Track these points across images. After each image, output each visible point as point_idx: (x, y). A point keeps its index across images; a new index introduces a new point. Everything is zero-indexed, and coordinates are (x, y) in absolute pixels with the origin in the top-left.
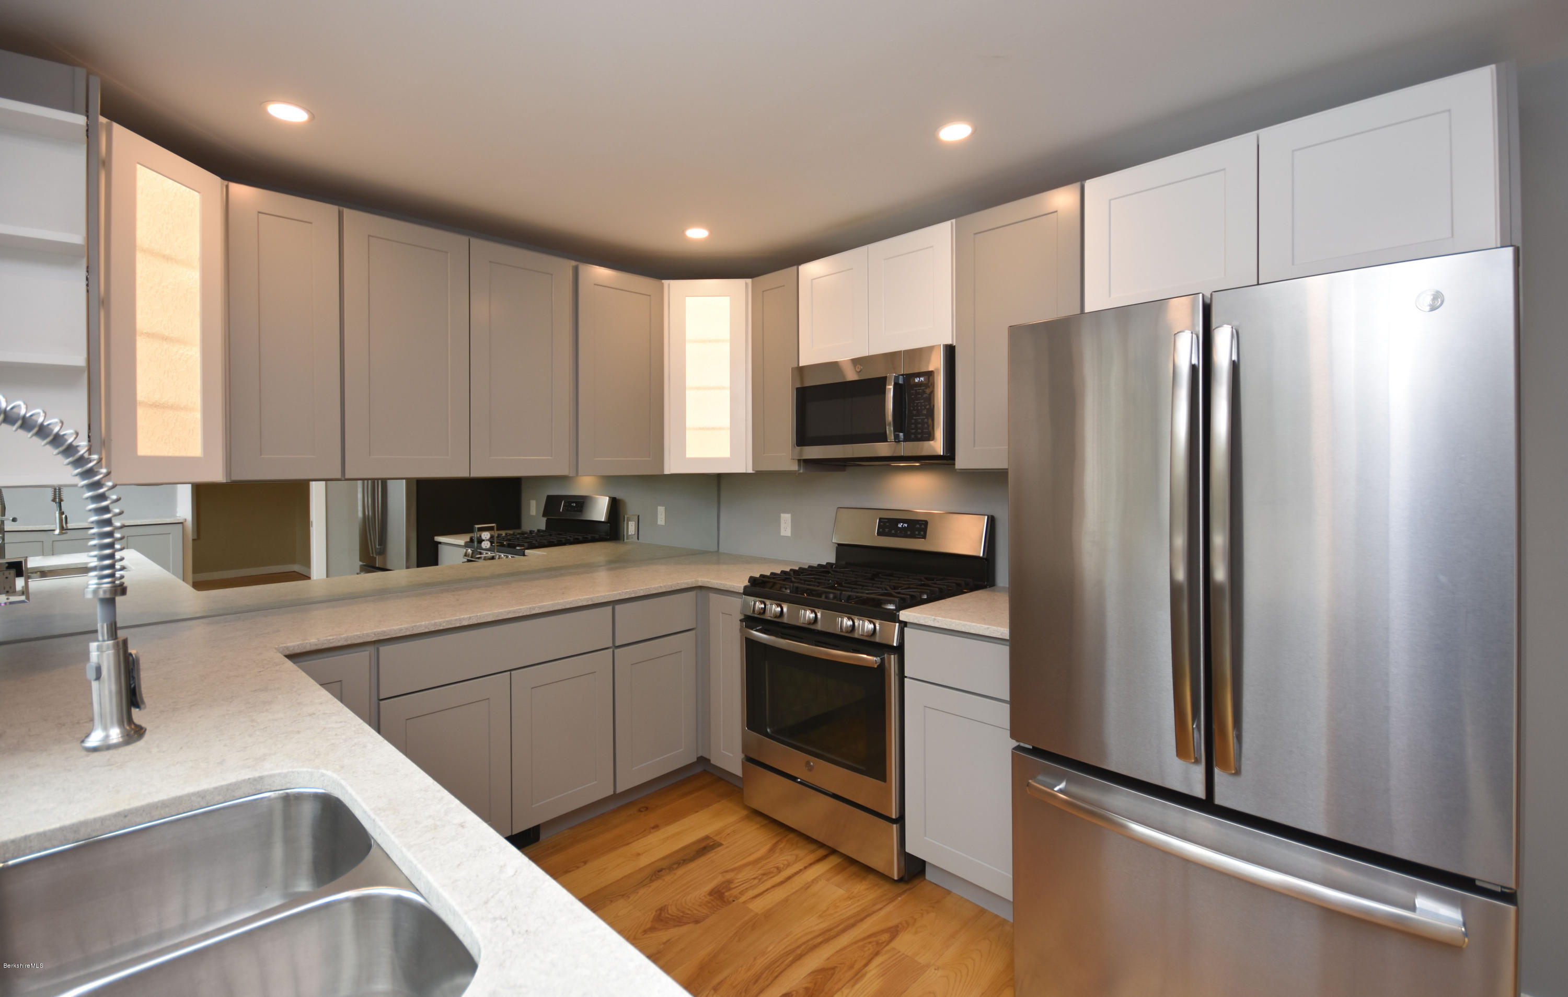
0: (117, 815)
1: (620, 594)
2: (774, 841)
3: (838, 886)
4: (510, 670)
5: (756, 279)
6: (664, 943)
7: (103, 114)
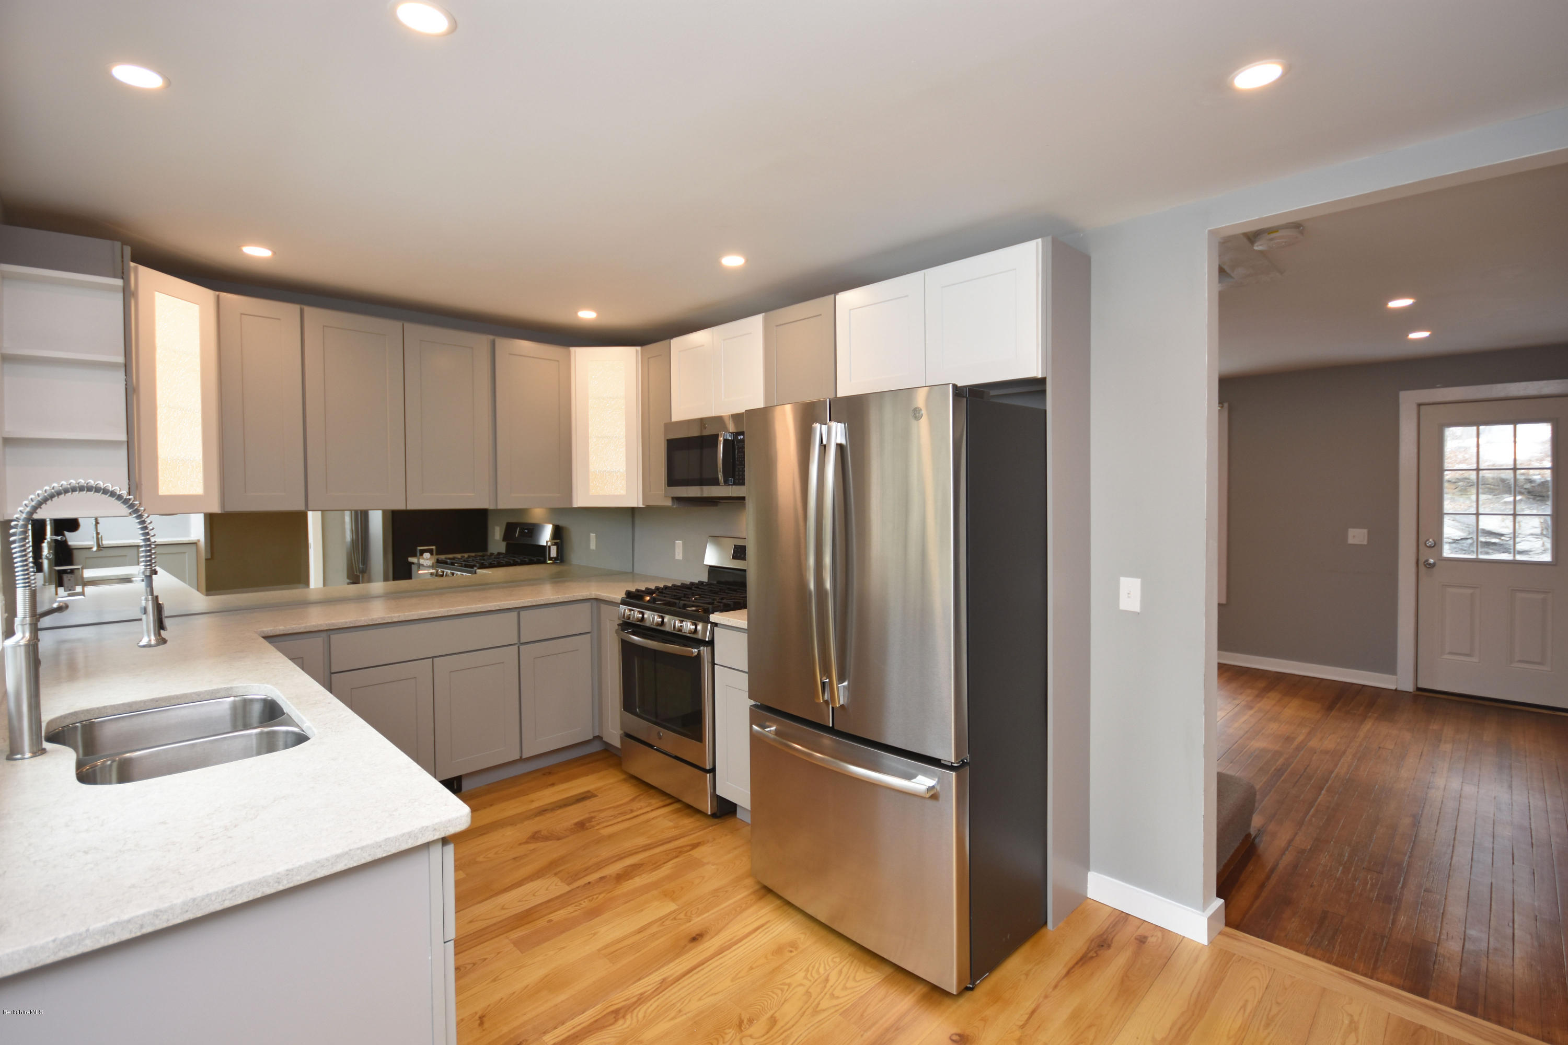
0: (152, 700)
1: (523, 602)
2: (638, 794)
3: (670, 821)
4: (433, 657)
5: (644, 347)
6: (531, 851)
7: (133, 261)
